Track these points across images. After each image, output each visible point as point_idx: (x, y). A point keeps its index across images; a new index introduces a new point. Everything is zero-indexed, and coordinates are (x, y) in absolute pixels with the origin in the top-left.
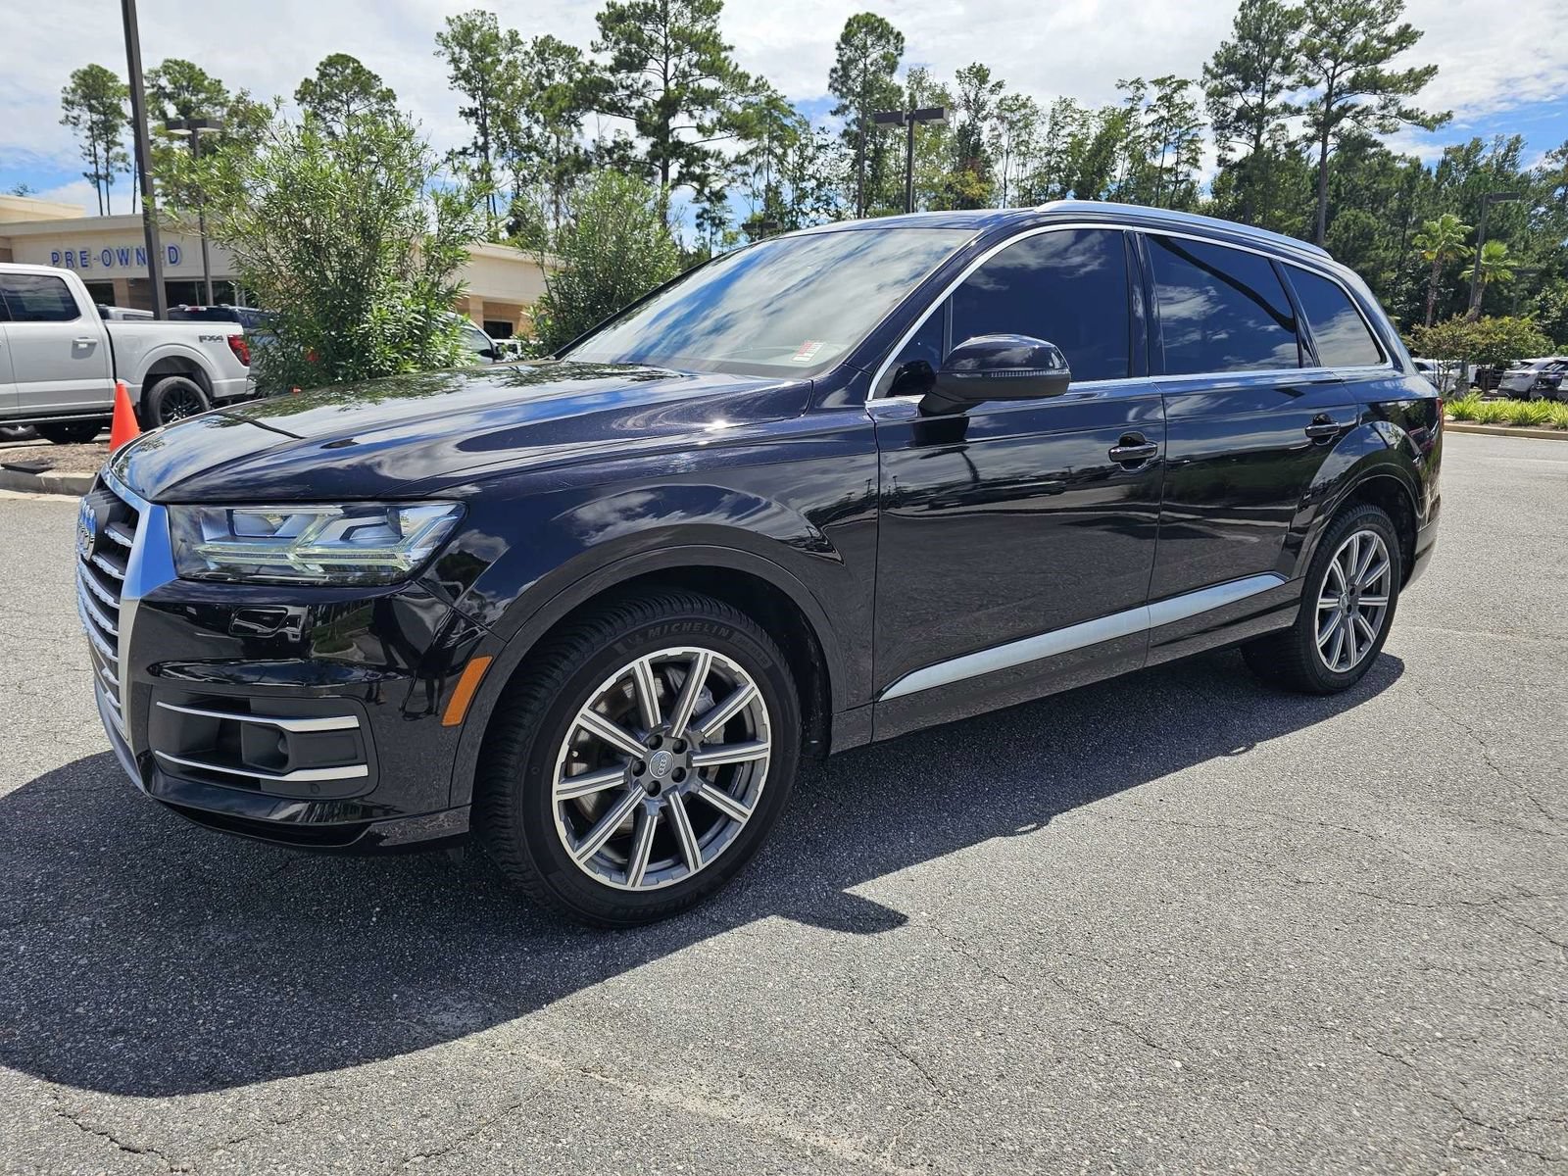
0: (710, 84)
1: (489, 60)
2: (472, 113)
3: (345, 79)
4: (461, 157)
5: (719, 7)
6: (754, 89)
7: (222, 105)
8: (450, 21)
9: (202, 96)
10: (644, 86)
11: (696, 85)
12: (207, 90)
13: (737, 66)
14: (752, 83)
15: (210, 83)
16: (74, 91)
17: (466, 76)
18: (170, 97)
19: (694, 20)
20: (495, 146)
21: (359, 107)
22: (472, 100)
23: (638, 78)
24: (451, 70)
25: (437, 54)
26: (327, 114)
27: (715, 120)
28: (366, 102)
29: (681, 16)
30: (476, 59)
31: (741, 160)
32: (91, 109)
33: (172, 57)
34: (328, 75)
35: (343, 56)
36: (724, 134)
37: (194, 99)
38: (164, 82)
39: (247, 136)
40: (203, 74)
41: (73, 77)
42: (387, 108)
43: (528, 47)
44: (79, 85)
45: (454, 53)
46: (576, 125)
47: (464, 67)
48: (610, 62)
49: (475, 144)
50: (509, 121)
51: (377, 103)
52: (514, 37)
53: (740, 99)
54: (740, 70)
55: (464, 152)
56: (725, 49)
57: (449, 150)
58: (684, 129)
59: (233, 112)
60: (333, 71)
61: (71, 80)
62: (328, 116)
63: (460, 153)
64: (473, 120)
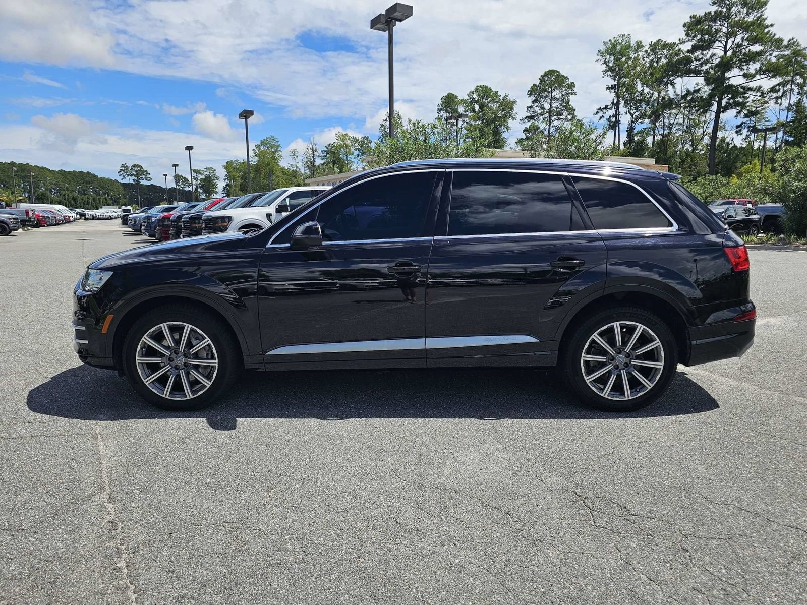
0: (756, 48)
1: (624, 59)
2: (613, 87)
3: (552, 81)
4: (604, 110)
5: (765, 4)
6: (786, 47)
7: (498, 102)
8: (605, 43)
9: (489, 99)
10: (711, 57)
11: (747, 50)
12: (491, 97)
13: (775, 34)
14: (785, 43)
15: (493, 94)
16: (442, 105)
17: (610, 69)
18: (477, 102)
19: (748, 14)
20: (623, 102)
21: (557, 94)
22: (613, 80)
23: (708, 54)
24: (604, 67)
25: (597, 61)
26: (541, 99)
27: (758, 68)
28: (561, 91)
29: (739, 12)
30: (618, 59)
31: (773, 90)
32: (447, 111)
33: (479, 85)
34: (544, 81)
35: (552, 70)
36: (763, 76)
37: (486, 101)
38: (475, 96)
39: (505, 115)
40: (491, 90)
41: (441, 99)
42: (570, 91)
43: (646, 48)
44: (443, 102)
45: (606, 59)
46: (671, 85)
47: (611, 65)
48: (690, 48)
49: (613, 103)
50: (631, 88)
51: (566, 90)
52: (639, 45)
53: (776, 54)
54: (777, 37)
55: (606, 108)
56: (767, 27)
57: (598, 108)
58: (735, 77)
59: (501, 105)
60: (546, 78)
61: (441, 101)
62: (542, 100)
63: (604, 109)
64: (613, 91)
